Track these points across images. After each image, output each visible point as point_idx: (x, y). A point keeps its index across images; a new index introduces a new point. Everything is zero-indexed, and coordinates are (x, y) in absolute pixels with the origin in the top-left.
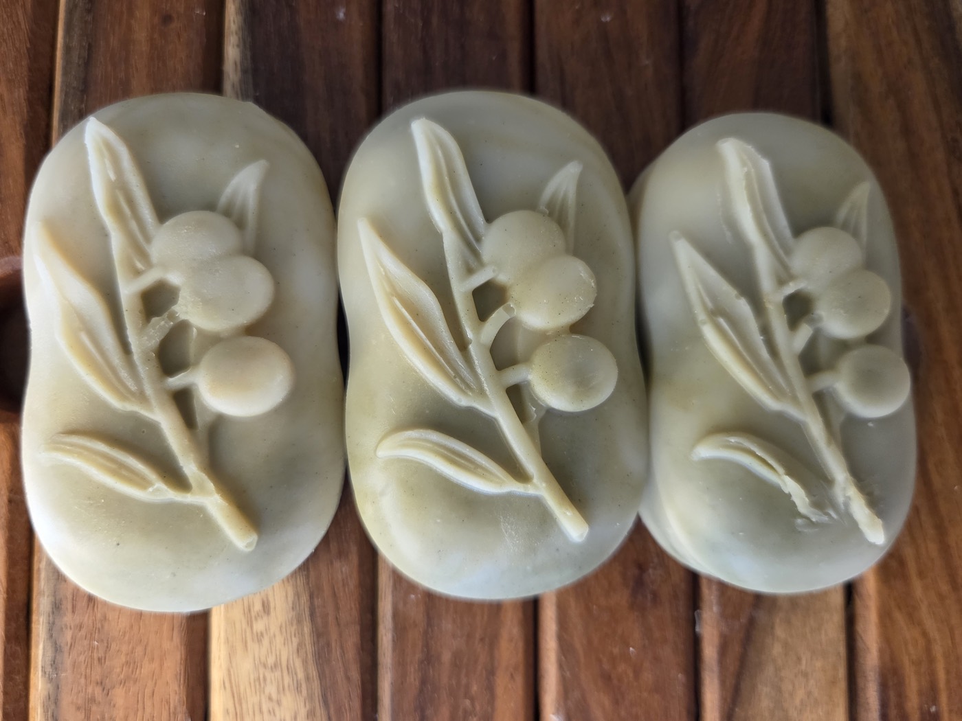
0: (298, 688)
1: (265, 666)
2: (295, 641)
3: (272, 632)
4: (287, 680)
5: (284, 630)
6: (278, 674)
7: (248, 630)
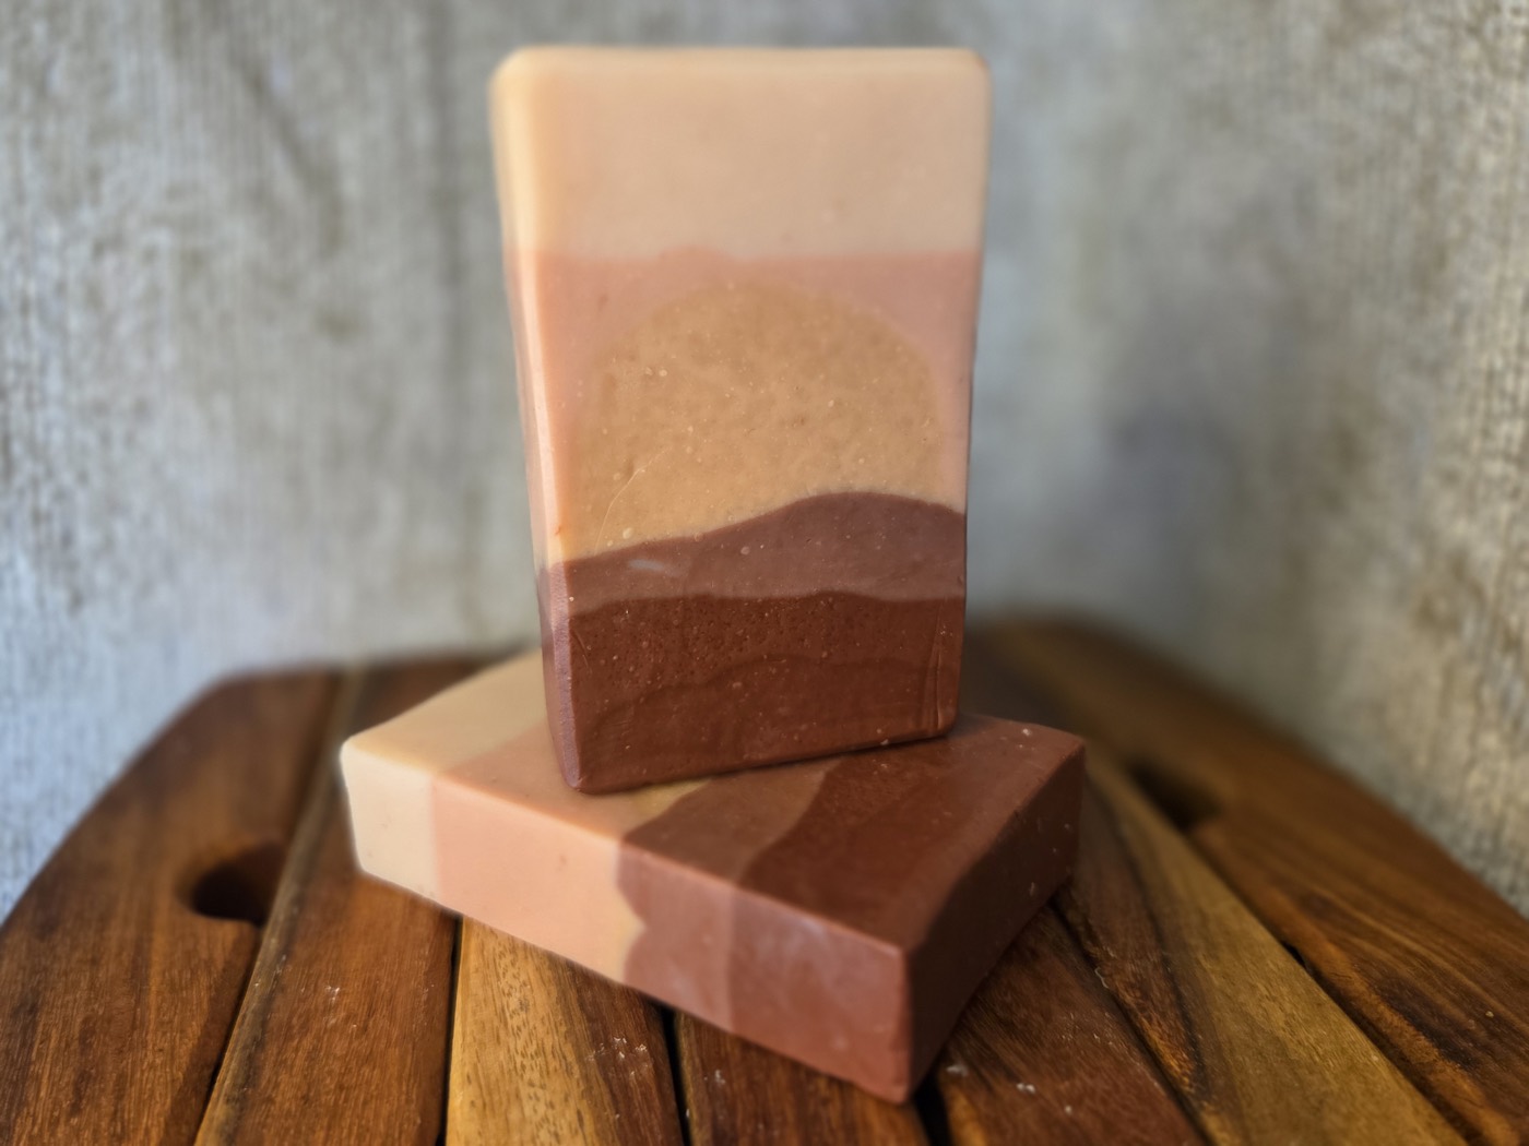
0: (569, 1072)
1: (523, 1056)
2: (563, 1029)
3: (531, 1024)
4: (553, 1064)
5: (547, 1023)
6: (540, 1060)
7: (502, 1026)
